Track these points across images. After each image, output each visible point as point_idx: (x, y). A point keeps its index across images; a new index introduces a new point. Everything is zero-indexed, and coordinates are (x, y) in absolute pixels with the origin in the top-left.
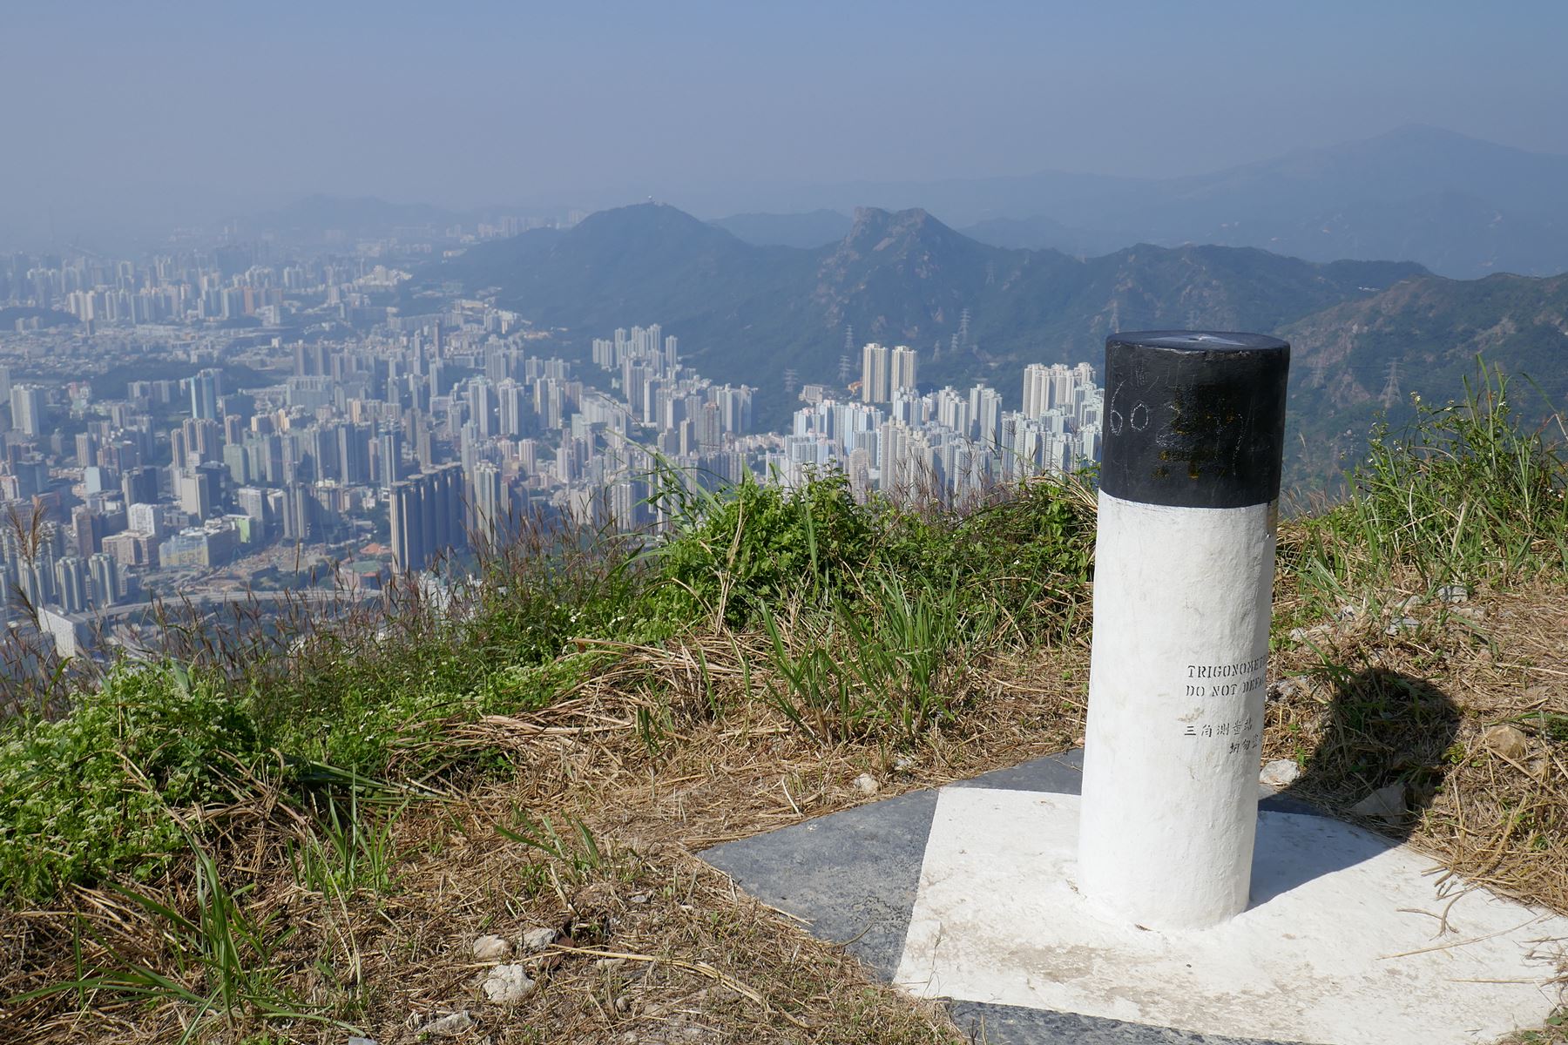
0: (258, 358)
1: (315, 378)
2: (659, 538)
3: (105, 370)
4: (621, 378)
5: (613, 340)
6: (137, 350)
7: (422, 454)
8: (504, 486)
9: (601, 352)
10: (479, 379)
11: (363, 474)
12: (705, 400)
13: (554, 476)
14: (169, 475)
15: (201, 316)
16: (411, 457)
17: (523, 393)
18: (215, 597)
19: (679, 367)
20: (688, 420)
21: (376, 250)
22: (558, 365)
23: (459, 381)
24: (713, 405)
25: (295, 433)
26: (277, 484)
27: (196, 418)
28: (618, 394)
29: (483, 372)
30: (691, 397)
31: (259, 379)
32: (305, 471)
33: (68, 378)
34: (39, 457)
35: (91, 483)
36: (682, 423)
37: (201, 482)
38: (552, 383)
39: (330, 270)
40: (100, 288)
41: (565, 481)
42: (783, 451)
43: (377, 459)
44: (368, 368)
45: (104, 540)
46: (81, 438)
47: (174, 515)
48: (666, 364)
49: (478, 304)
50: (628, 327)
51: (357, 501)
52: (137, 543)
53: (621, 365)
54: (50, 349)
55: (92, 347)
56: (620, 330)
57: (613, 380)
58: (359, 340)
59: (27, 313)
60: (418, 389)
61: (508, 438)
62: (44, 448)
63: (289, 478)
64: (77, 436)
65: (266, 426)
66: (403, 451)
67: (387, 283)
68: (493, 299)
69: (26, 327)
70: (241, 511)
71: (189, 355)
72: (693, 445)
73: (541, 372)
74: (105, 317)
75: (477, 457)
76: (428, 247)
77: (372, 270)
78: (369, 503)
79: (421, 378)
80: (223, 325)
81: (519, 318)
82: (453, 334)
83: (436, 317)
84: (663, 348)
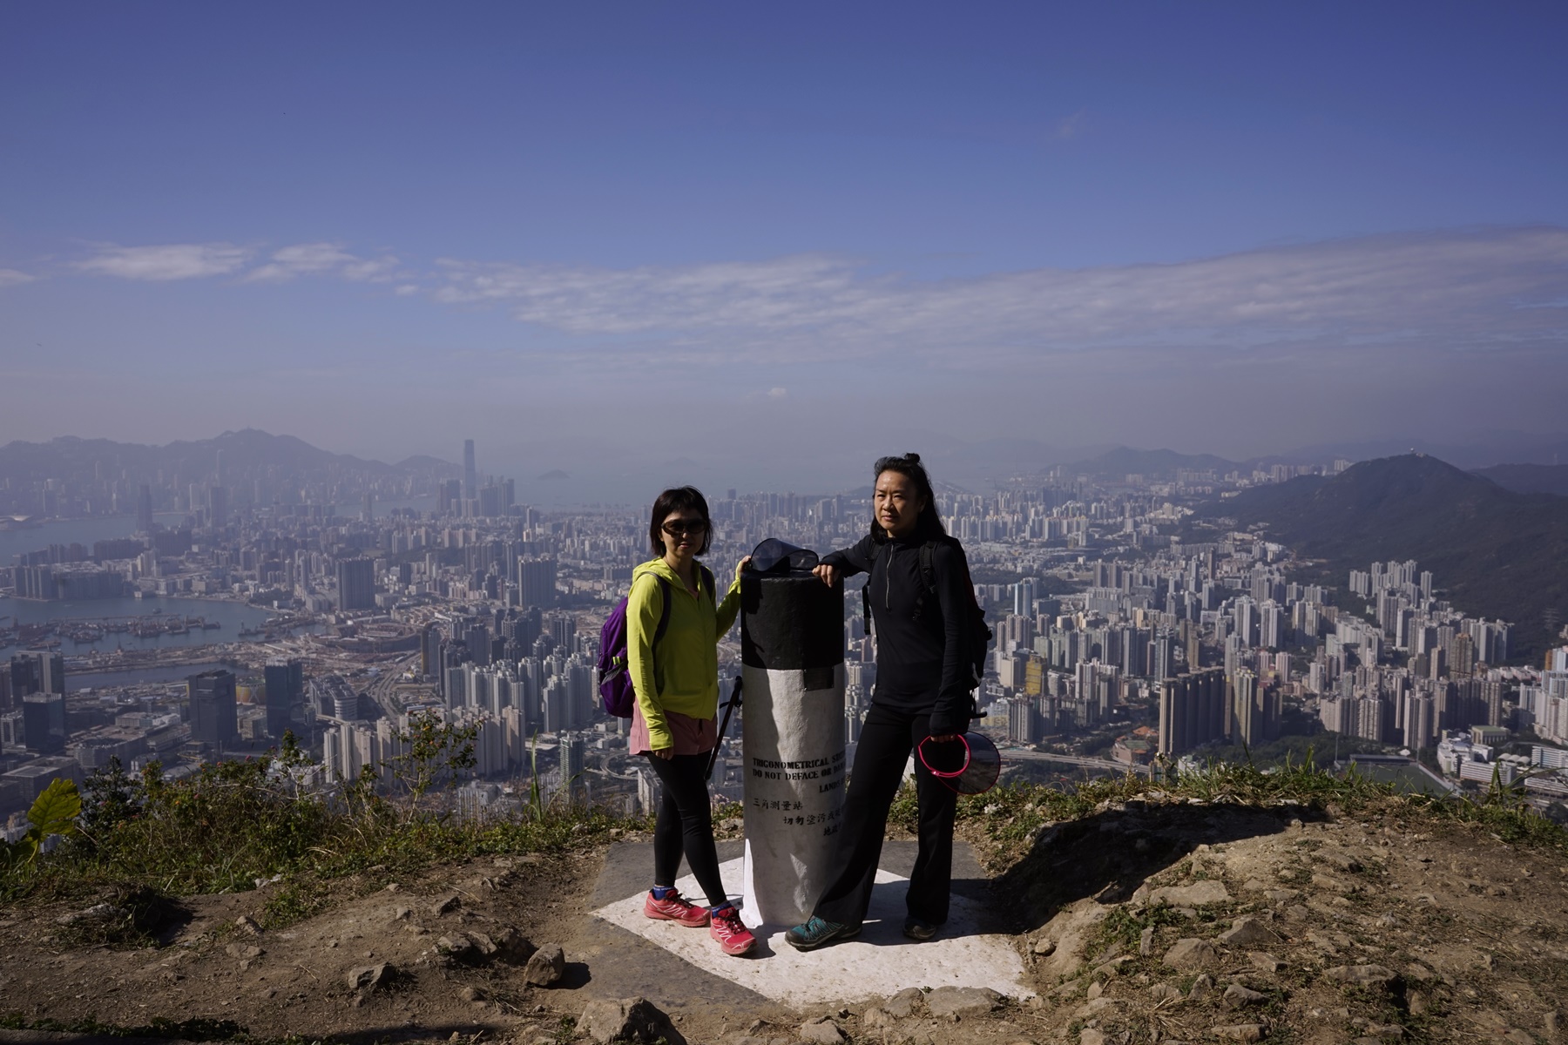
0: (1067, 571)
1: (1109, 590)
2: (1405, 752)
4: (1375, 606)
5: (1369, 571)
7: (1192, 656)
8: (1260, 691)
9: (1357, 582)
10: (1244, 599)
11: (1141, 668)
12: (1458, 630)
13: (1307, 686)
14: (993, 656)
15: (1028, 538)
16: (1181, 659)
17: (1282, 613)
18: (1019, 755)
19: (1432, 600)
20: (1439, 648)
21: (1166, 491)
22: (1315, 592)
24: (1466, 636)
25: (1090, 631)
27: (1016, 614)
28: (1372, 620)
29: (1249, 593)
30: (1443, 627)
31: (1066, 587)
36: (1433, 650)
37: (1015, 664)
38: (1309, 608)
39: (1128, 506)
41: (1317, 691)
42: (1540, 685)
43: (1153, 657)
44: (1152, 584)
48: (1420, 595)
49: (1248, 537)
50: (1384, 561)
51: (1134, 691)
53: (1376, 595)
56: (1377, 563)
57: (1368, 607)
58: (1147, 561)
60: (1192, 604)
61: (1267, 650)
65: (1068, 625)
66: (1176, 653)
67: (1172, 517)
68: (1261, 533)
71: (1016, 567)
72: (1443, 670)
73: (1300, 595)
75: (1238, 664)
76: (1209, 489)
77: (1161, 507)
78: (1144, 693)
79: (1195, 595)
80: (1044, 545)
81: (1283, 549)
82: (1225, 560)
83: (1211, 546)
84: (1417, 581)
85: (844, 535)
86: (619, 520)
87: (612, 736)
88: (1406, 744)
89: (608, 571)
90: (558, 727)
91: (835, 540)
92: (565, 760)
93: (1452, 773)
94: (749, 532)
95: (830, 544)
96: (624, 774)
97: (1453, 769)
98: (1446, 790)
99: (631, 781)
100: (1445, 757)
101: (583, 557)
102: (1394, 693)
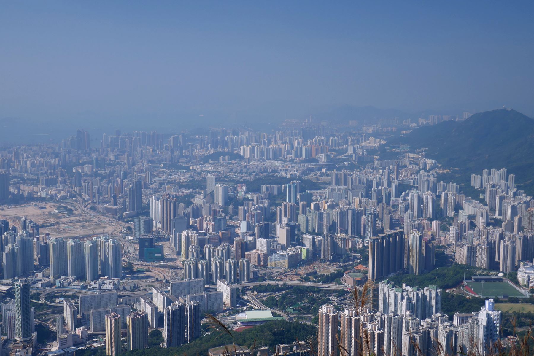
0: (316, 177)
1: (340, 187)
2: (501, 274)
3: (252, 179)
4: (485, 194)
5: (481, 175)
6: (266, 171)
7: (386, 224)
8: (423, 242)
9: (475, 180)
10: (414, 191)
11: (358, 232)
12: (528, 206)
13: (448, 239)
14: (274, 227)
15: (293, 158)
16: (380, 226)
17: (435, 199)
18: (290, 283)
19: (515, 190)
20: (518, 216)
21: (371, 130)
22: (453, 186)
23: (405, 191)
25: (329, 211)
26: (320, 234)
27: (287, 202)
28: (483, 201)
29: (417, 188)
30: (520, 205)
32: (332, 229)
33: (238, 182)
34: (223, 215)
35: (243, 227)
36: (515, 217)
37: (288, 231)
38: (449, 195)
39: (350, 139)
40: (253, 144)
41: (454, 242)
43: (364, 225)
44: (363, 184)
45: (246, 253)
46: (241, 208)
47: (275, 244)
48: (508, 188)
49: (416, 156)
50: (489, 169)
51: (354, 244)
52: (259, 255)
53: (485, 187)
54: (232, 170)
55: (248, 169)
56: (485, 170)
57: (481, 194)
58: (361, 170)
59: (224, 154)
60: (386, 194)
61: (427, 220)
62: (226, 212)
63: (325, 232)
64: (239, 207)
65: (317, 207)
66: (377, 222)
67: (374, 145)
68: (423, 154)
69: (223, 160)
70: (304, 245)
71: (287, 175)
72: (520, 229)
73: (445, 189)
74: (254, 157)
75: (411, 228)
76: (394, 129)
77: (368, 139)
78: (360, 246)
79: (387, 189)
80: (302, 162)
81: (435, 163)
82: (403, 169)
83: (396, 161)
84: (507, 180)
85: (187, 157)
86: (49, 148)
87: (46, 280)
88: (501, 270)
89: (42, 180)
90: (13, 275)
91: (181, 160)
92: (18, 295)
93: (525, 285)
94: (129, 155)
95: (178, 162)
96: (55, 303)
97: (526, 283)
98: (522, 295)
99: (59, 306)
100: (521, 276)
101: (26, 172)
102: (495, 242)
